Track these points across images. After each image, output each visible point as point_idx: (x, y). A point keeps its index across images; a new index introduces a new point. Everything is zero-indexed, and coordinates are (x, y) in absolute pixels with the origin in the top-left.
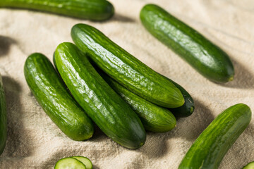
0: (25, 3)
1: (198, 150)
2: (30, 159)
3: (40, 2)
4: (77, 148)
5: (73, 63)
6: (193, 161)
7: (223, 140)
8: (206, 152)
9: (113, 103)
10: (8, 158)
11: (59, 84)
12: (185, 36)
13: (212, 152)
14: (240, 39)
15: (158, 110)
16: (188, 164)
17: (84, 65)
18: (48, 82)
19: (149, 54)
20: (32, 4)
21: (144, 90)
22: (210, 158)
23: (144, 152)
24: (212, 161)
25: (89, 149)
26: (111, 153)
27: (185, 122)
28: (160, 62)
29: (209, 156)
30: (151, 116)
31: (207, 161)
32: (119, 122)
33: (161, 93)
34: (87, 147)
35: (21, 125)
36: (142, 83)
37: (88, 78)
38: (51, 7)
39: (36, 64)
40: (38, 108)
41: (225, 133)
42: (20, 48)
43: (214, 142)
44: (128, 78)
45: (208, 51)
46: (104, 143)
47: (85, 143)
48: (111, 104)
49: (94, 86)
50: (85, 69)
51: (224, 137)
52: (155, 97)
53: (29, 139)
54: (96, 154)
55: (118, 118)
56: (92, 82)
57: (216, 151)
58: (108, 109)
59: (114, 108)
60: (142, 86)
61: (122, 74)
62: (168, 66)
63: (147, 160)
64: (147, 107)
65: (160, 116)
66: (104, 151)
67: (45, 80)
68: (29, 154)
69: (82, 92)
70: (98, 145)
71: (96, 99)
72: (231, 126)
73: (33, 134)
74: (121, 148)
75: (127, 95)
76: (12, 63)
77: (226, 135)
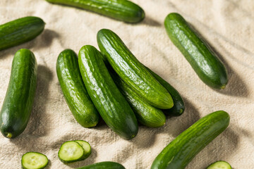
0: (73, 2)
1: (173, 147)
2: (44, 139)
3: (85, 3)
4: (83, 134)
5: (89, 64)
6: (165, 157)
7: (196, 141)
8: (178, 150)
9: (115, 100)
10: (28, 136)
11: (79, 78)
12: (193, 46)
13: (183, 150)
14: (245, 50)
15: (151, 110)
16: (161, 158)
17: (98, 66)
18: (70, 77)
19: (164, 57)
20: (79, 3)
21: (142, 92)
22: (180, 156)
23: (135, 143)
24: (181, 158)
25: (91, 136)
26: (109, 140)
27: (176, 120)
28: (171, 65)
29: (179, 154)
30: (145, 113)
31: (176, 158)
32: (117, 117)
33: (154, 96)
34: (90, 133)
35: (44, 110)
36: (141, 87)
37: (99, 77)
38: (93, 7)
39: (65, 59)
40: (62, 95)
41: (200, 135)
42: (61, 42)
43: (187, 142)
44: (132, 81)
45: (208, 62)
46: (105, 131)
47: (90, 130)
48: (112, 101)
49: (102, 85)
50: (98, 70)
51: (198, 138)
52: (149, 98)
53: (47, 121)
54: (96, 140)
55: (116, 114)
56: (101, 81)
57: (188, 149)
58: (109, 105)
59: (115, 105)
60: (141, 89)
61: (127, 77)
62: (177, 69)
63: (135, 150)
64: (143, 106)
65: (152, 114)
66: (103, 138)
67: (68, 74)
68: (45, 133)
69: (92, 88)
70: (100, 133)
71: (102, 96)
72: (207, 129)
73: (51, 118)
74: (118, 137)
75: (130, 94)
76: (52, 54)
77: (200, 137)
